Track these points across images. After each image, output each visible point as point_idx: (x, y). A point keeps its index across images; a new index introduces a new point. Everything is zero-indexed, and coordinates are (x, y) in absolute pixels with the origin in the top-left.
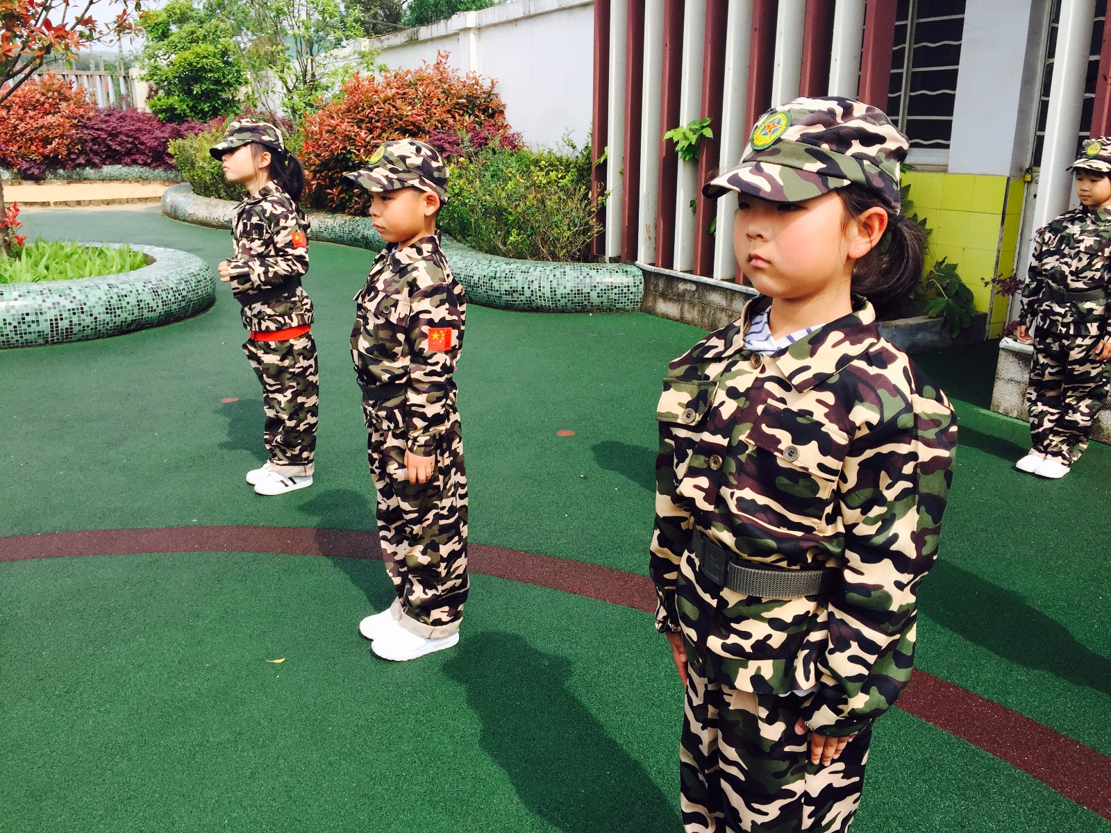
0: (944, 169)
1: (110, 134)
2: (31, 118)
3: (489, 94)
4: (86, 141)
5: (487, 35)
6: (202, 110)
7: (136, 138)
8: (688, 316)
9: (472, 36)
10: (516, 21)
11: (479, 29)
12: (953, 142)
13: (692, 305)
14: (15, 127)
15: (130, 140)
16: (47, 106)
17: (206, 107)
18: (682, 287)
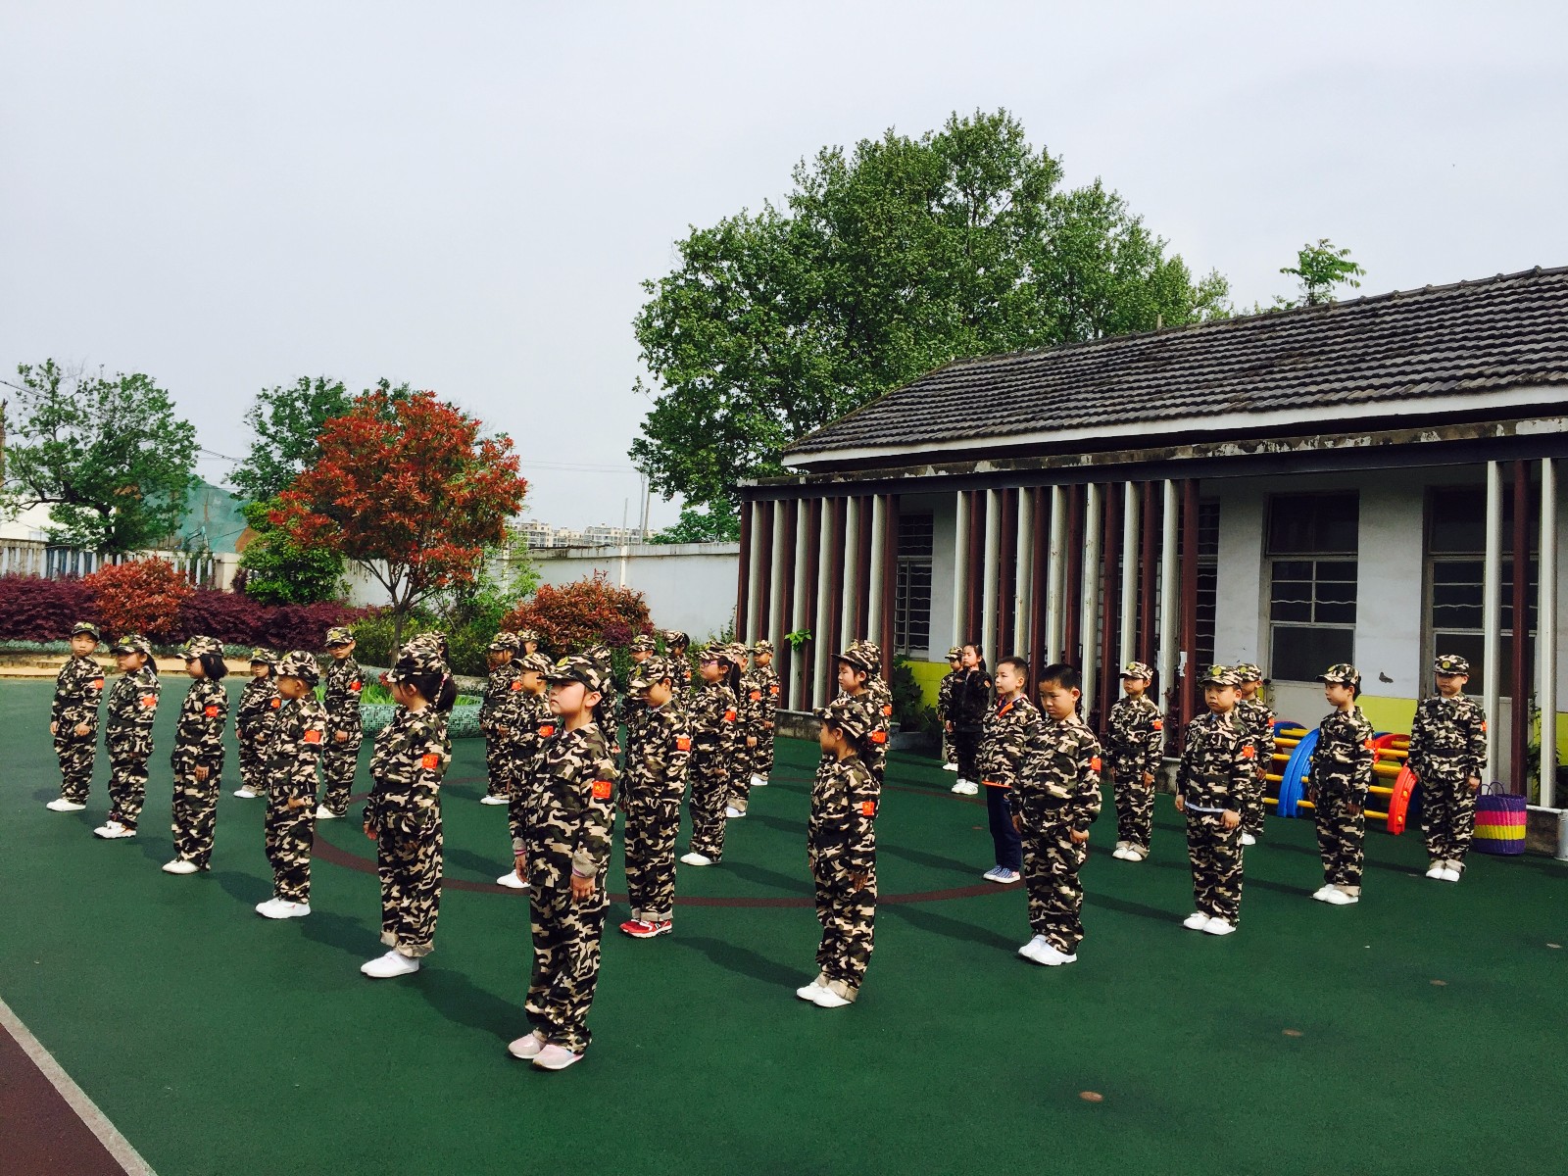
0: (926, 660)
1: (211, 613)
2: (138, 597)
3: (636, 601)
4: (188, 619)
5: (633, 562)
6: (302, 595)
7: (237, 618)
8: (798, 735)
9: (623, 561)
10: (663, 556)
11: (629, 557)
12: (930, 647)
13: (801, 728)
14: (124, 604)
15: (232, 620)
16: (153, 586)
17: (306, 592)
18: (794, 719)
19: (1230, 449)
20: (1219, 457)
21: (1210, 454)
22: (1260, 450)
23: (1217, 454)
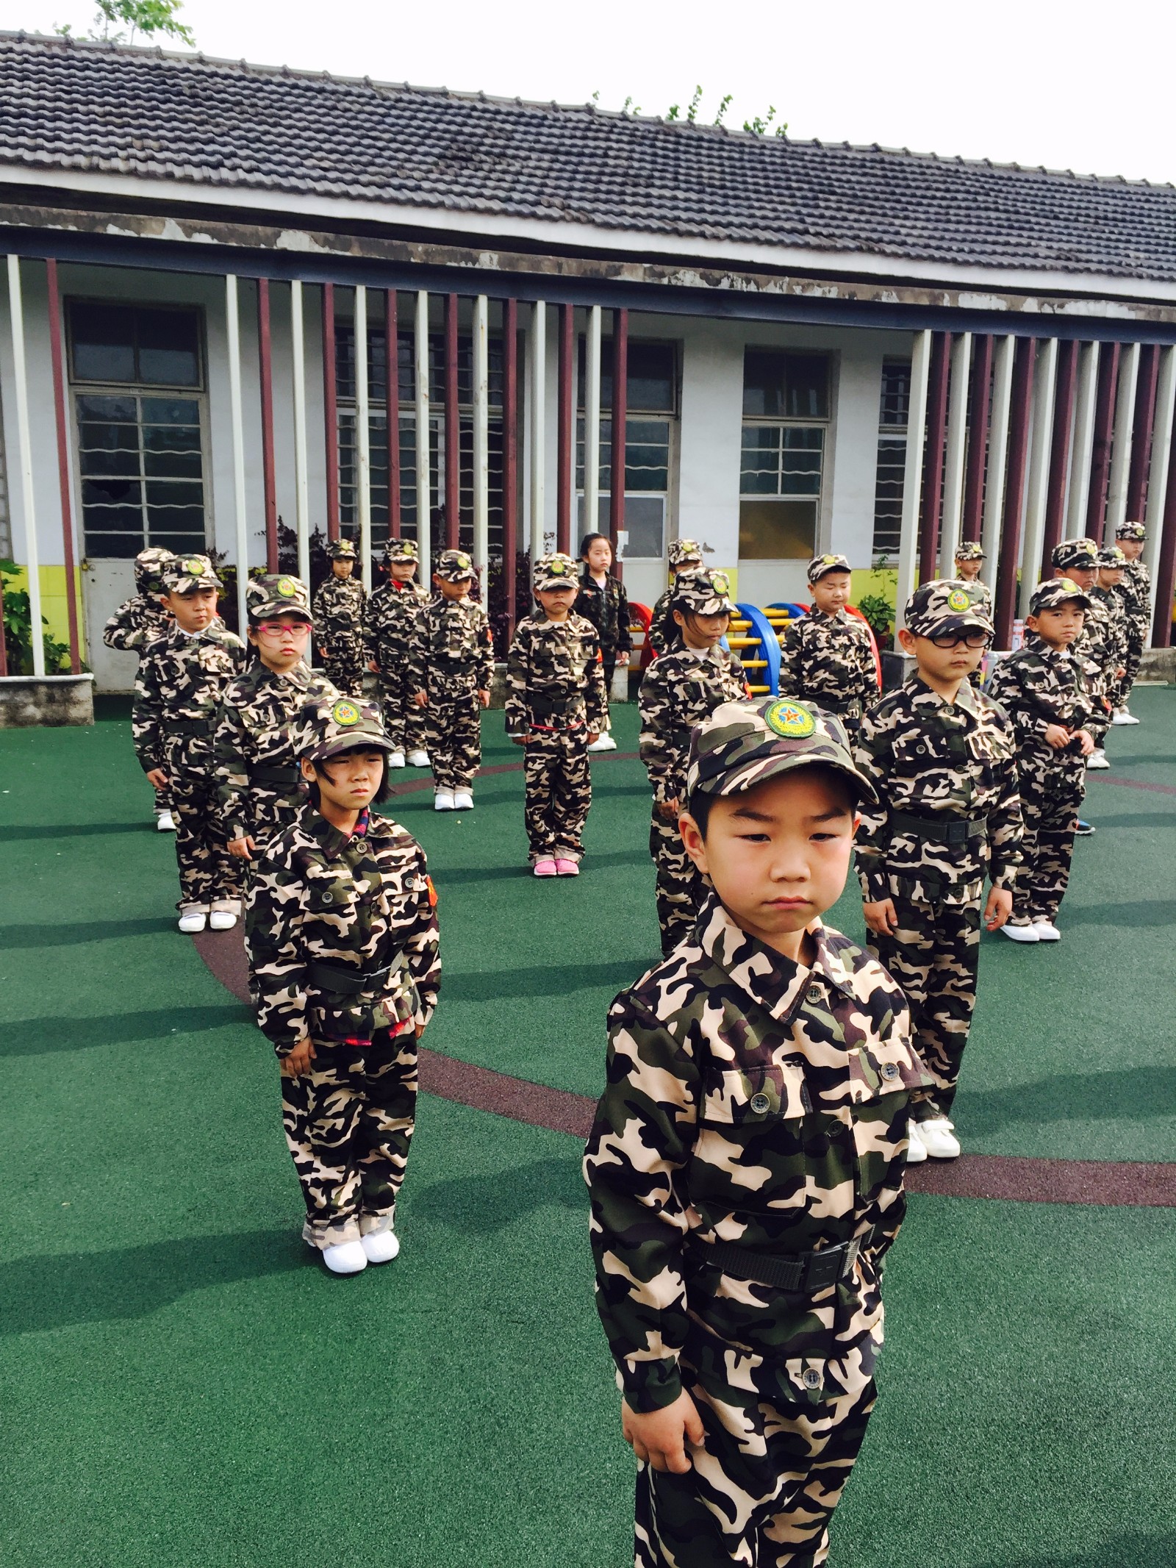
19: (690, 278)
20: (676, 287)
21: (665, 281)
22: (725, 285)
23: (674, 282)
